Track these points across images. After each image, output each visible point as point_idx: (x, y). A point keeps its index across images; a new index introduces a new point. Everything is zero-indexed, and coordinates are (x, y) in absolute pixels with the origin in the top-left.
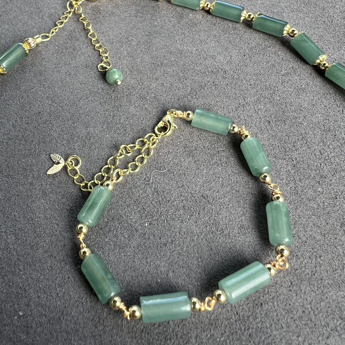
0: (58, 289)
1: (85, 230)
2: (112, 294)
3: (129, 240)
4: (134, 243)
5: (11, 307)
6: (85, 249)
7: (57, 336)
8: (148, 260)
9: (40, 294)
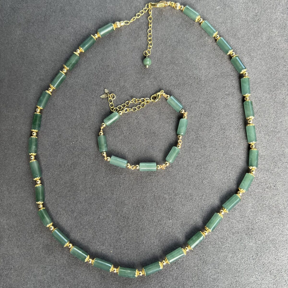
0: (88, 141)
1: (104, 126)
2: (104, 151)
3: (119, 136)
4: (120, 138)
5: (71, 139)
6: (101, 132)
7: (82, 154)
8: (122, 145)
9: (82, 140)
